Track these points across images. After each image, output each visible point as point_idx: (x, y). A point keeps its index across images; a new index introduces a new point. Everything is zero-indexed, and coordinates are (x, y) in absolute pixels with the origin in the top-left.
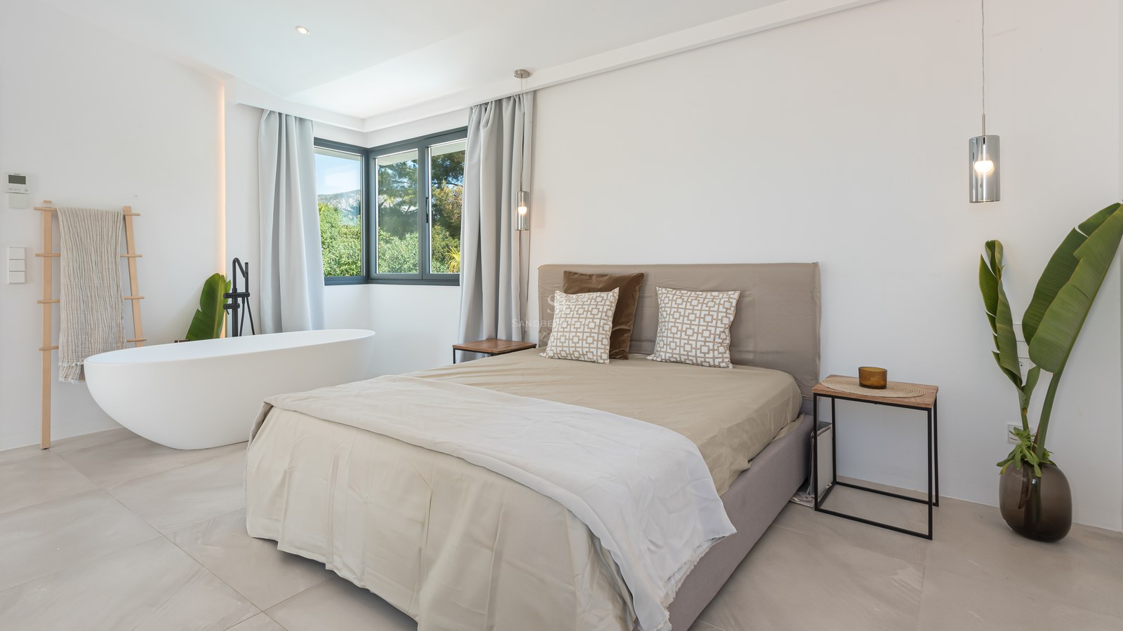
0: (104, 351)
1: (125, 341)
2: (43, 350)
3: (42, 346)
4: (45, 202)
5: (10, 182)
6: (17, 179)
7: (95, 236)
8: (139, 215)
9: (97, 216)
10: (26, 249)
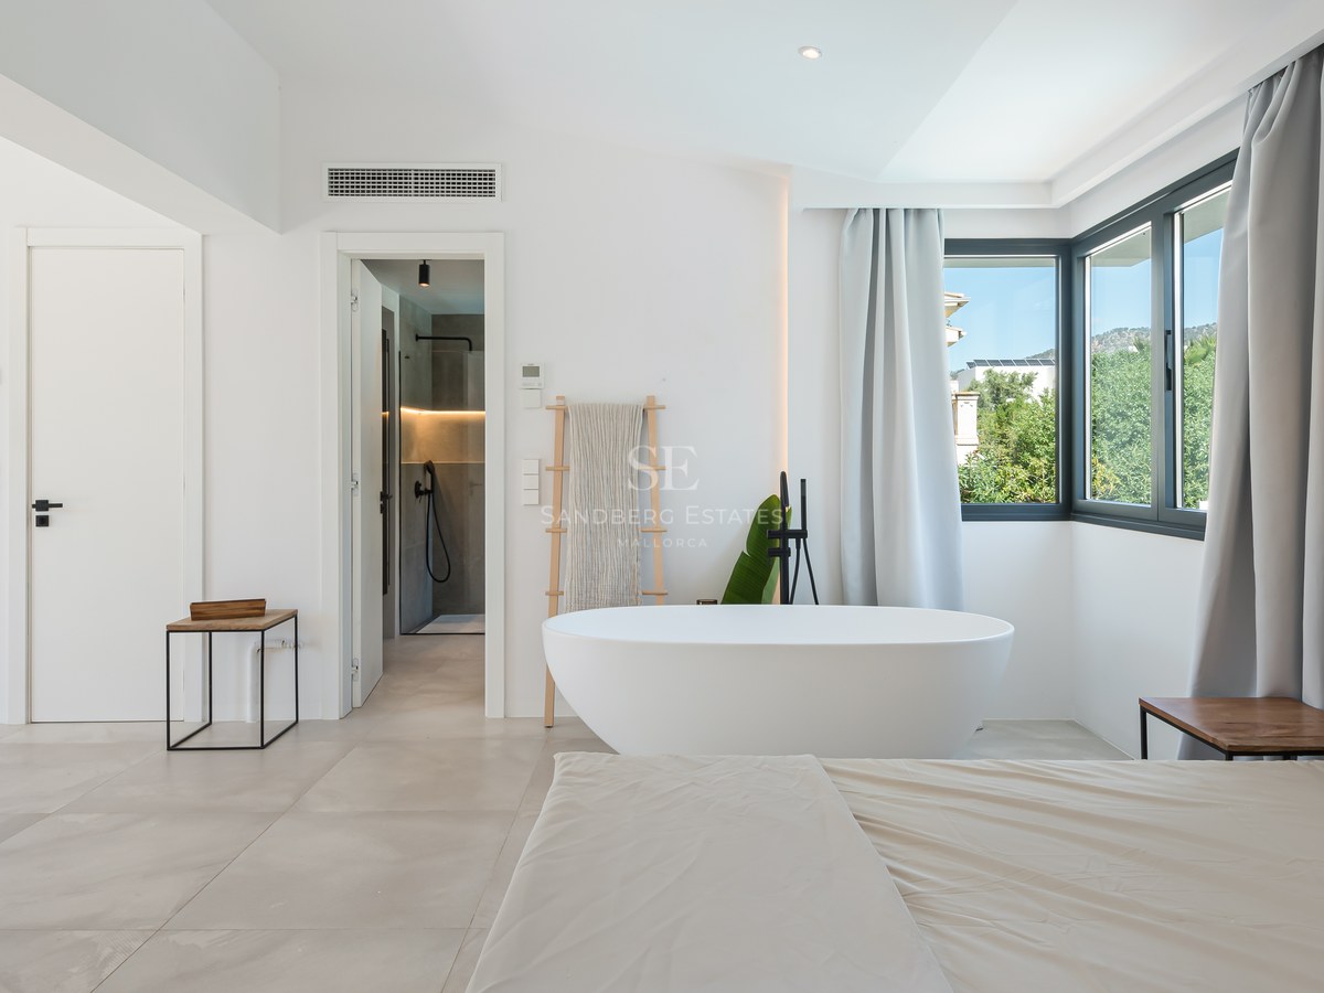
0: (612, 605)
1: (640, 593)
2: (549, 594)
3: (548, 590)
4: (558, 398)
5: (524, 376)
6: (531, 371)
7: (608, 441)
8: (663, 408)
9: (613, 412)
10: (540, 461)
